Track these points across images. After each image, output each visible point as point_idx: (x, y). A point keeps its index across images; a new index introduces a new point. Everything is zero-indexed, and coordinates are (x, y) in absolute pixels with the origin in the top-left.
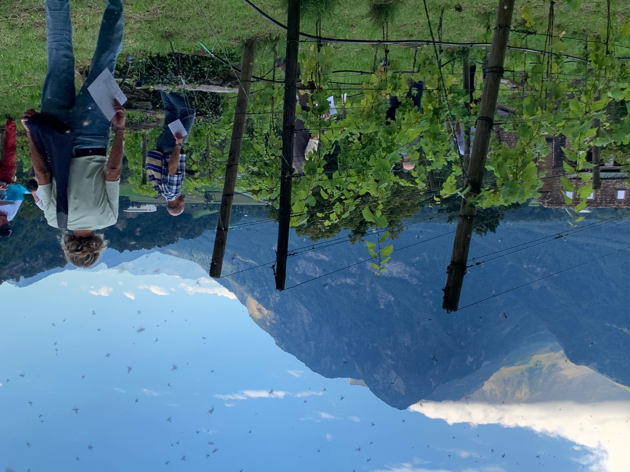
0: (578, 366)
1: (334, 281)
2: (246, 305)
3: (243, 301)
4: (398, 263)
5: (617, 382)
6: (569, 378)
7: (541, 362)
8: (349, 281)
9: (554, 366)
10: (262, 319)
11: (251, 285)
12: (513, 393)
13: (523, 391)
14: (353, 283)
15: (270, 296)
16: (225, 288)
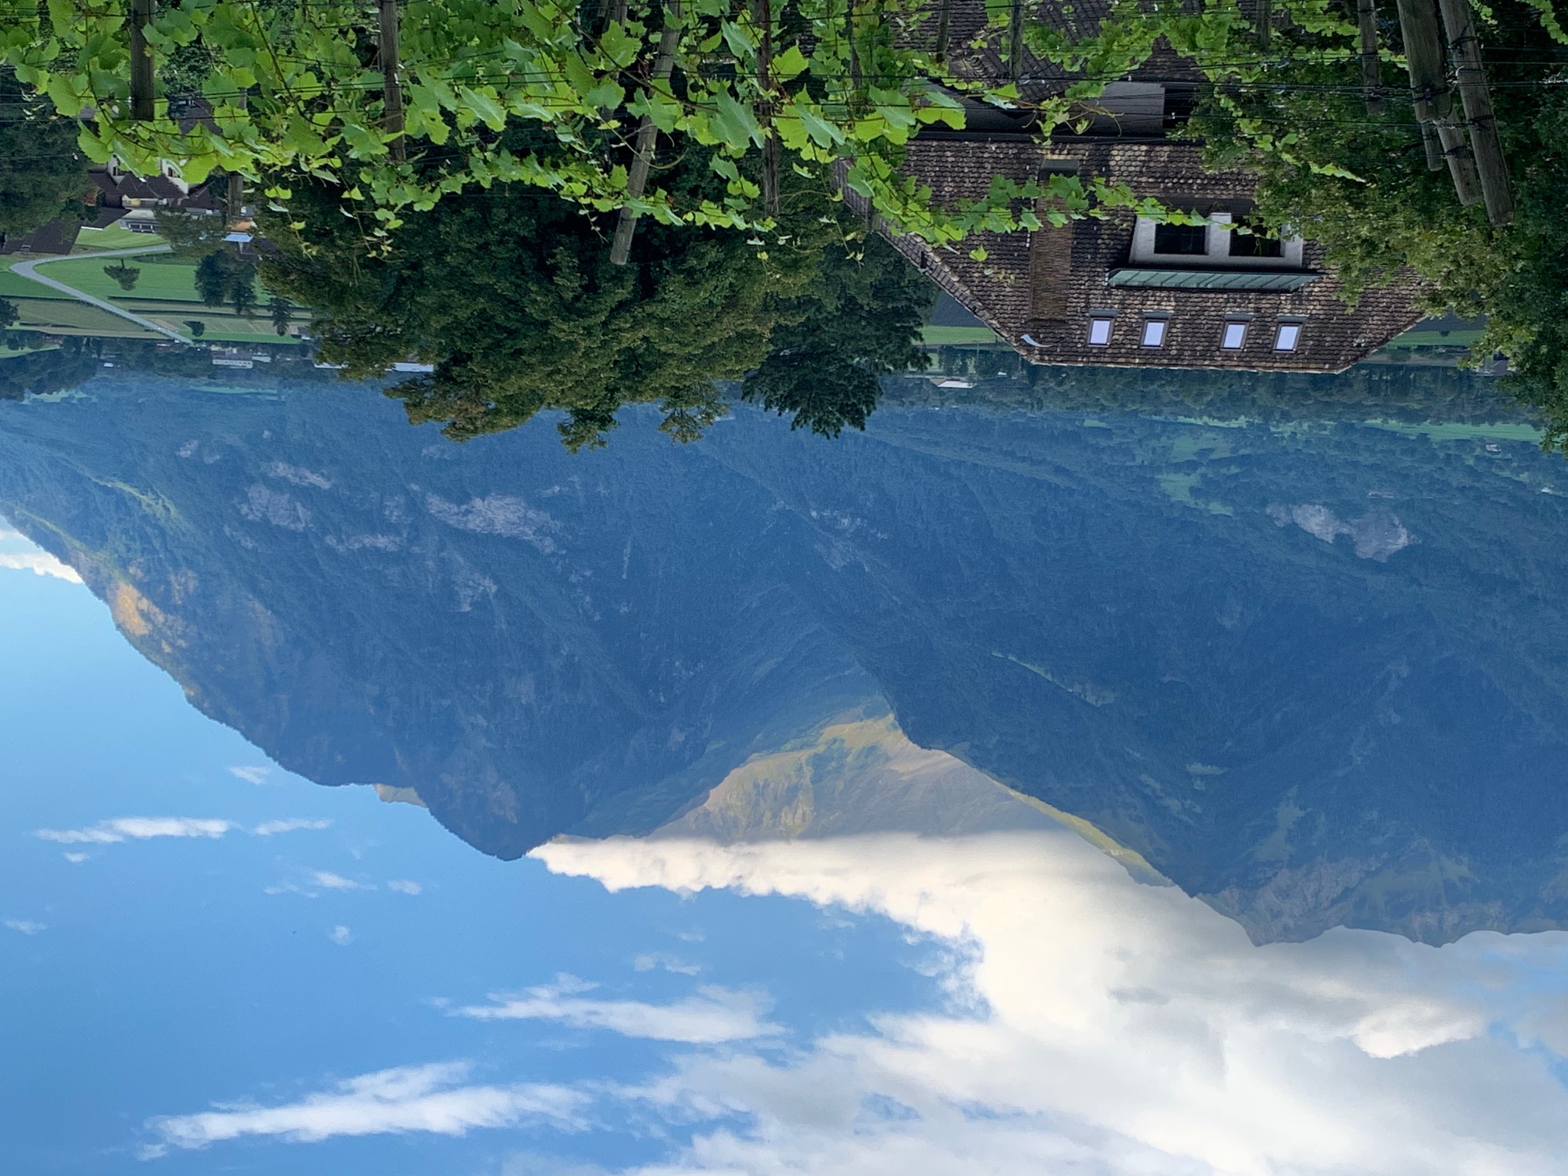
0: (926, 751)
1: (343, 542)
2: (106, 601)
3: (100, 587)
4: (508, 500)
5: (1013, 787)
6: (904, 778)
7: (843, 741)
8: (382, 542)
9: (871, 750)
10: (150, 636)
11: (122, 549)
12: (776, 815)
13: (800, 812)
14: (392, 548)
15: (172, 578)
16: (50, 555)
